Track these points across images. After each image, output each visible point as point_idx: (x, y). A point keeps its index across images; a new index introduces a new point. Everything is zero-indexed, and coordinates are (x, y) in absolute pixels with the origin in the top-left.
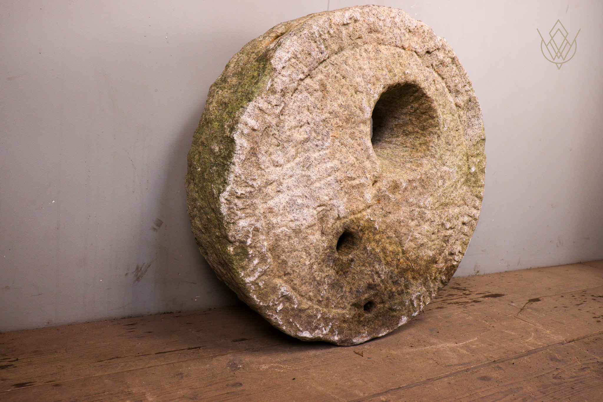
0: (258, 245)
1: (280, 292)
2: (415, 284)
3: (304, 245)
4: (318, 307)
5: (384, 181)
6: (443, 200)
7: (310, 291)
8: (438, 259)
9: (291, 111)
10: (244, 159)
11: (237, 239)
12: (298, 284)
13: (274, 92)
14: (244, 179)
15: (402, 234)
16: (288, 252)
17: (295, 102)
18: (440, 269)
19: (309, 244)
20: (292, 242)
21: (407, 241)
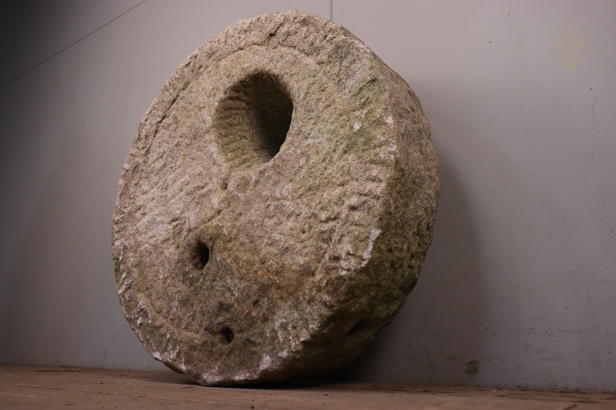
0: (127, 261)
1: (139, 305)
2: (283, 307)
7: (164, 308)
11: (114, 256)
12: (153, 298)
14: (120, 208)
15: (256, 237)
16: (148, 267)
19: (164, 258)
21: (263, 245)
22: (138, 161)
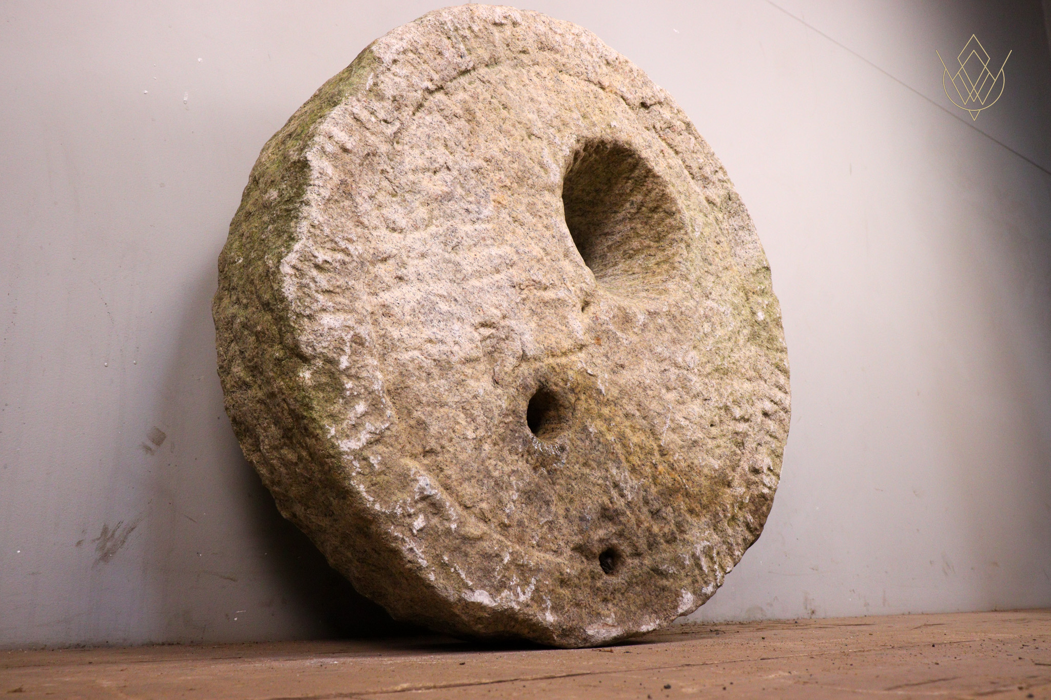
0: (364, 374)
1: (418, 486)
2: (695, 524)
3: (459, 397)
4: (502, 538)
5: (602, 304)
6: (718, 361)
7: (481, 500)
8: (730, 478)
9: (415, 139)
10: (327, 197)
11: (319, 350)
12: (453, 477)
13: (381, 97)
14: (329, 233)
15: (652, 413)
16: (429, 405)
17: (420, 126)
18: (739, 499)
19: (470, 396)
20: (435, 386)
21: (665, 428)
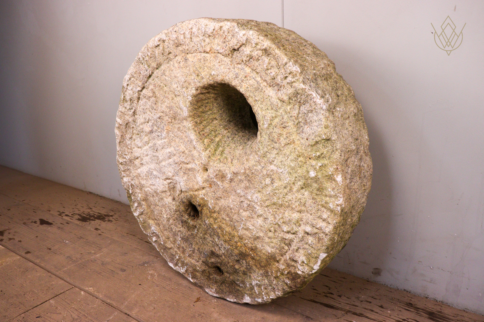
0: (136, 195)
3: (162, 203)
13: (126, 101)
16: (154, 205)
19: (165, 204)
21: (240, 228)
22: (128, 119)
